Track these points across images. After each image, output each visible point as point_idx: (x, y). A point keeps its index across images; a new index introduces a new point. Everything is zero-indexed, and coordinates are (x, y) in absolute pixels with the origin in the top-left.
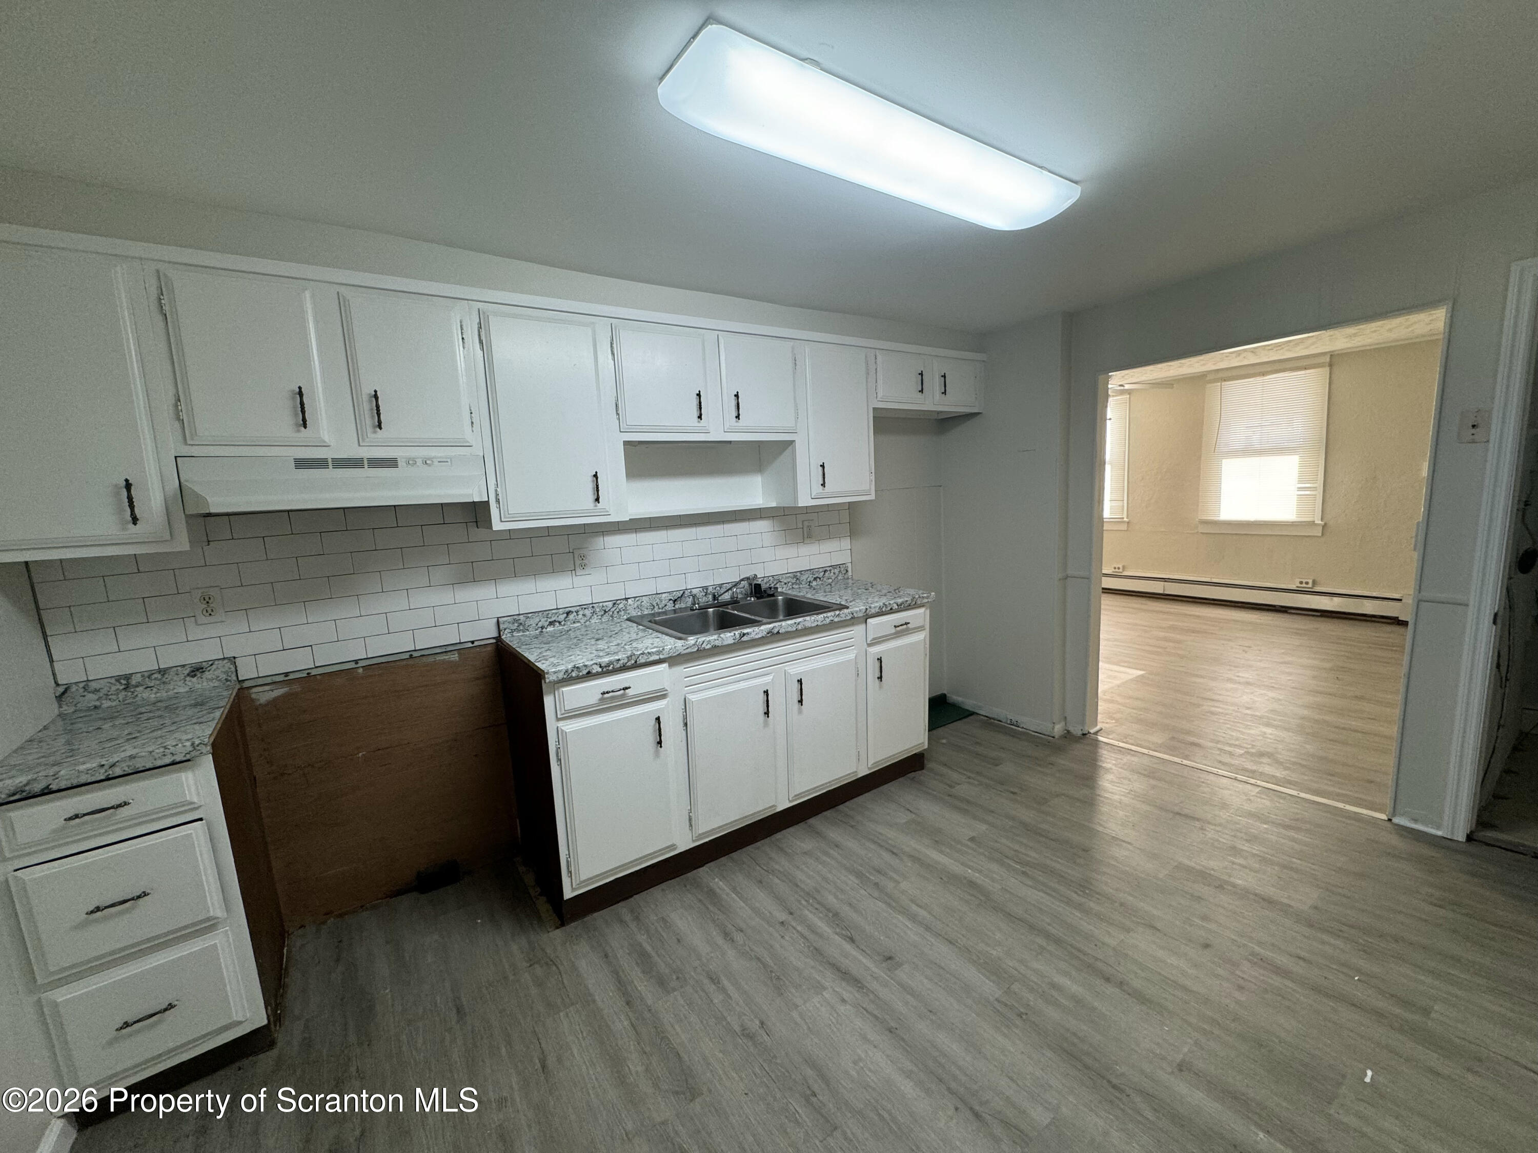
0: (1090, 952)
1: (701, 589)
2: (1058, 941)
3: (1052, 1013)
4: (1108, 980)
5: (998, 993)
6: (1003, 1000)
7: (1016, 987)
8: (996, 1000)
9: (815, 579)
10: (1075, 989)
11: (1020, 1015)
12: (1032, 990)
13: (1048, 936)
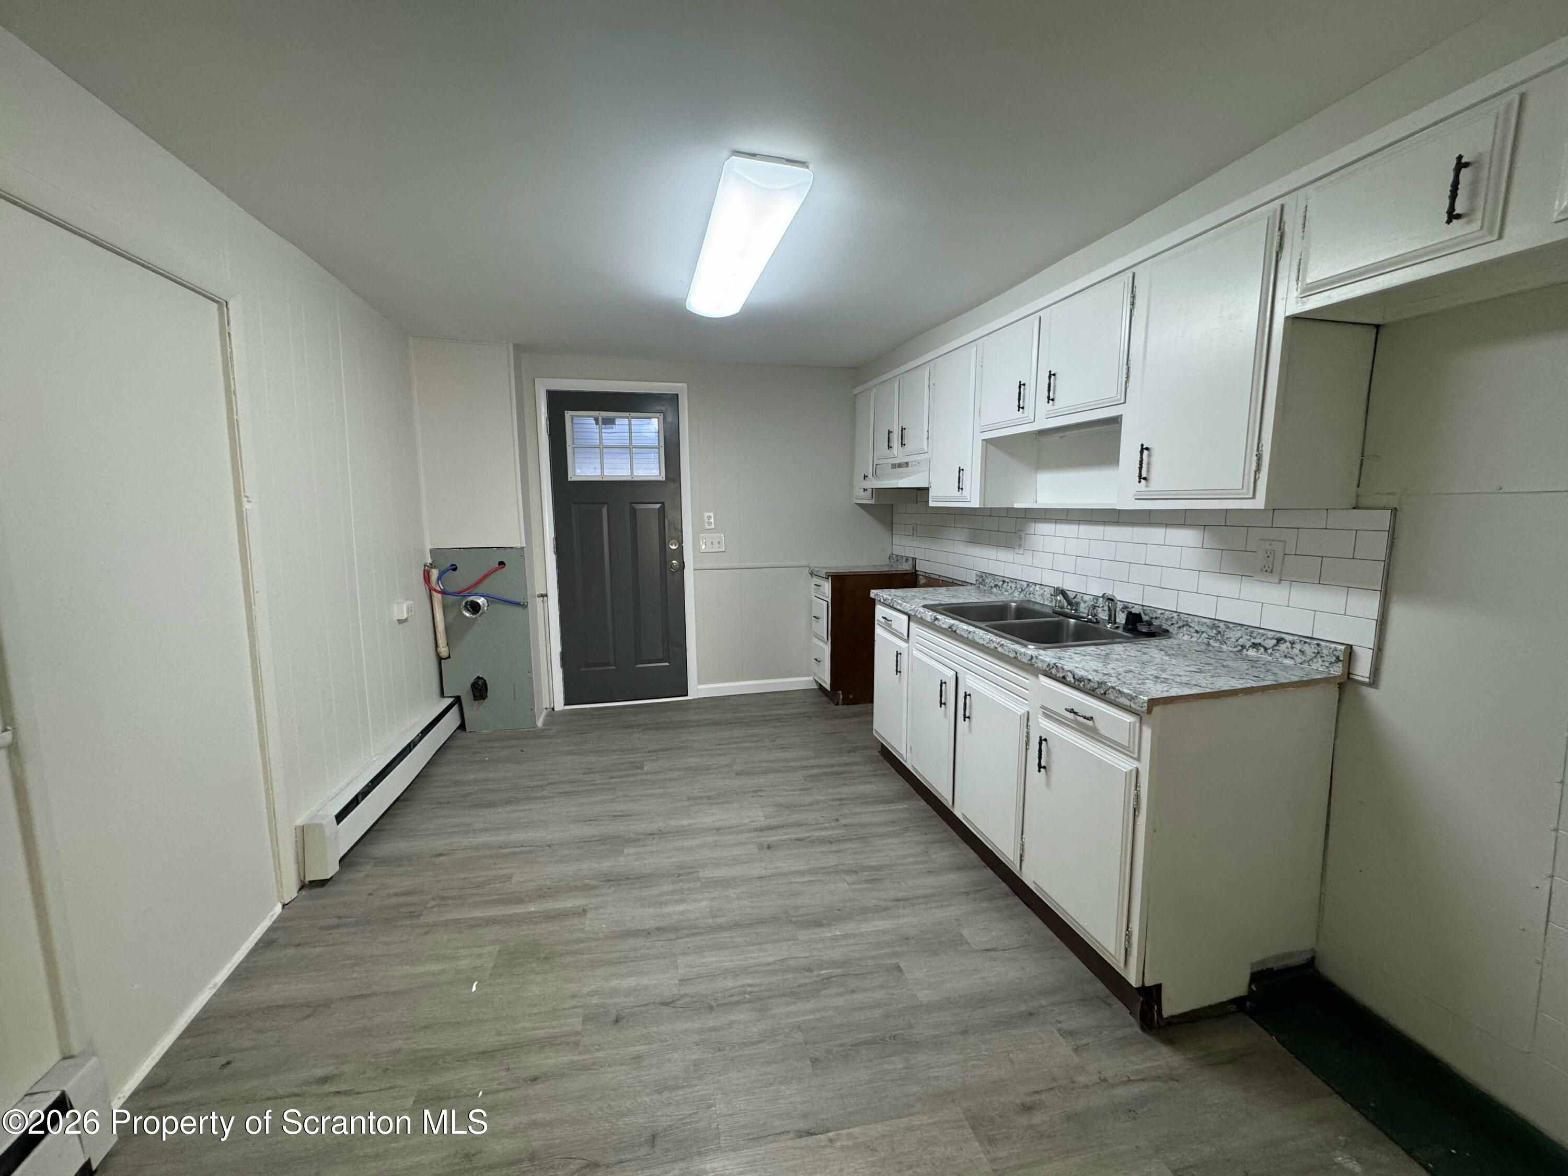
0: (688, 939)
1: (1091, 597)
2: (712, 929)
3: (666, 888)
4: (658, 929)
5: (701, 875)
6: (696, 874)
7: (698, 885)
8: (698, 872)
9: (1255, 646)
10: (670, 909)
11: (679, 875)
12: (689, 889)
13: (722, 928)
